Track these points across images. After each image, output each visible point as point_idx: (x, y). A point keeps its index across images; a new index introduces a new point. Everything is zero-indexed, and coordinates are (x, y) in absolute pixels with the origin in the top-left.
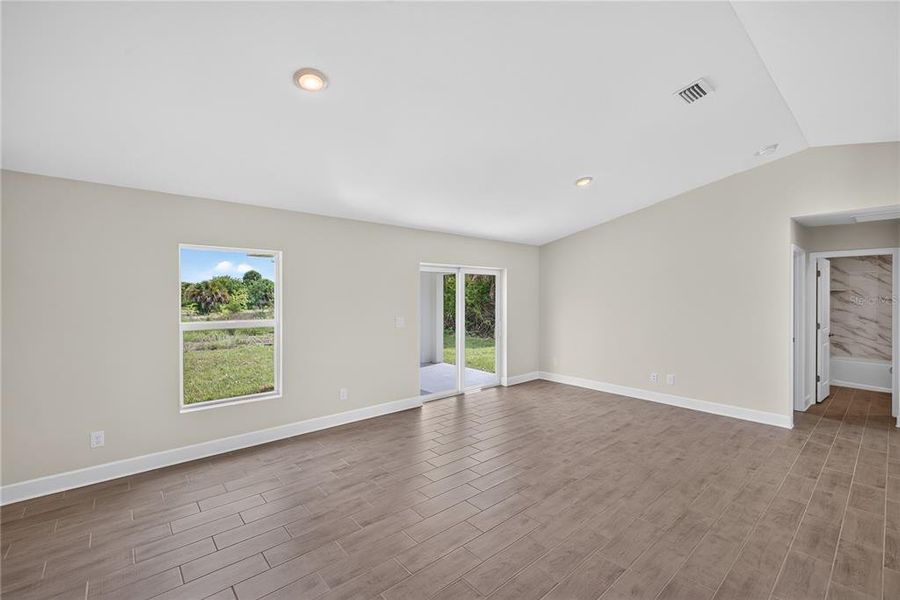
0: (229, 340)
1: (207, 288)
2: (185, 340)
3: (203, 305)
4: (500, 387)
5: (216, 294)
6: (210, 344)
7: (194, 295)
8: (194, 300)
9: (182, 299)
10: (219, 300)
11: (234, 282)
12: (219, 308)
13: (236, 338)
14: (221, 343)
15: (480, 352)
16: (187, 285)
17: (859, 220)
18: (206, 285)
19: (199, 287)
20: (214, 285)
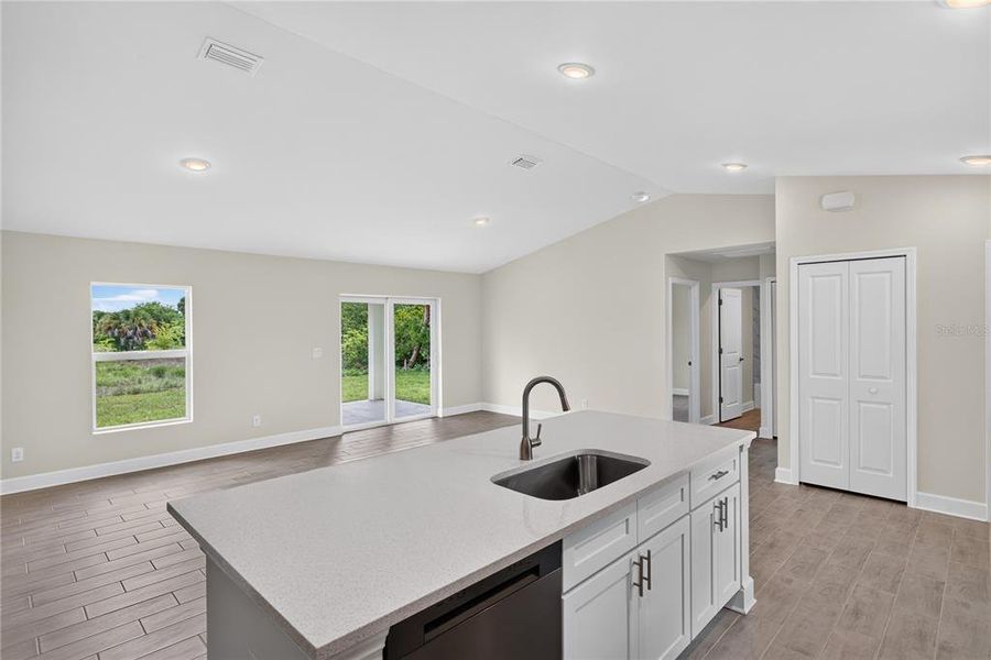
0: (156, 383)
1: (127, 318)
2: (99, 385)
3: (122, 340)
4: (435, 418)
5: (140, 325)
6: (131, 388)
7: (110, 328)
8: (110, 333)
9: (95, 332)
10: (145, 334)
11: (164, 310)
12: (143, 344)
13: (166, 379)
14: (144, 386)
15: (412, 381)
16: (100, 315)
17: (729, 255)
18: (127, 314)
19: (115, 316)
20: (136, 314)
